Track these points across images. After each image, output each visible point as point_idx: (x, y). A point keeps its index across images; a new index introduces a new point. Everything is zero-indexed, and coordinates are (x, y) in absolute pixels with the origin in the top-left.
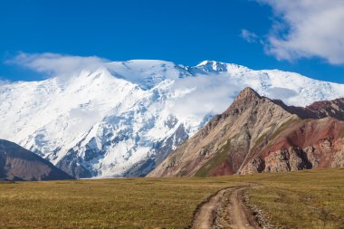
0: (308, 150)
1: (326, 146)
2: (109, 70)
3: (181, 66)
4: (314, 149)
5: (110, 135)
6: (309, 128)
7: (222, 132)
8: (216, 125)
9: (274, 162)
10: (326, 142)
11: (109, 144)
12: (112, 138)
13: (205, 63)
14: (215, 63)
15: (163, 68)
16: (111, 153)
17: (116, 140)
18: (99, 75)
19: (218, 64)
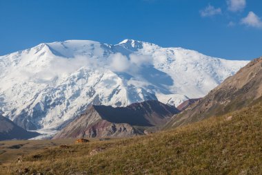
2: (50, 48)
3: (106, 44)
4: (99, 130)
5: (50, 101)
6: (100, 123)
9: (87, 133)
10: (102, 128)
11: (49, 107)
12: (51, 103)
13: (125, 41)
14: (133, 41)
15: (92, 47)
16: (50, 113)
17: (54, 105)
18: (44, 53)
19: (135, 42)
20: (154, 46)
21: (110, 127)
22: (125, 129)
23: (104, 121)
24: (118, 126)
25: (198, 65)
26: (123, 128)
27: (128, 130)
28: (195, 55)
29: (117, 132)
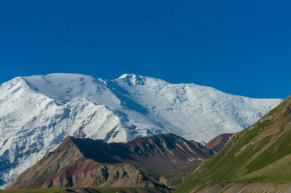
0: (74, 177)
1: (83, 175)
2: (28, 83)
3: (100, 79)
4: (77, 176)
5: (23, 148)
6: (80, 164)
7: (48, 163)
8: (47, 158)
9: (56, 183)
10: (83, 173)
11: (21, 156)
12: (25, 150)
13: (124, 76)
14: (134, 76)
15: (82, 82)
16: (23, 165)
17: (28, 153)
18: (19, 88)
19: (136, 77)
20: (161, 82)
21: (98, 171)
22: (125, 173)
23: (88, 161)
24: (112, 169)
25: (216, 105)
26: (121, 173)
27: (130, 176)
28: (212, 93)
29: (110, 178)
